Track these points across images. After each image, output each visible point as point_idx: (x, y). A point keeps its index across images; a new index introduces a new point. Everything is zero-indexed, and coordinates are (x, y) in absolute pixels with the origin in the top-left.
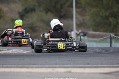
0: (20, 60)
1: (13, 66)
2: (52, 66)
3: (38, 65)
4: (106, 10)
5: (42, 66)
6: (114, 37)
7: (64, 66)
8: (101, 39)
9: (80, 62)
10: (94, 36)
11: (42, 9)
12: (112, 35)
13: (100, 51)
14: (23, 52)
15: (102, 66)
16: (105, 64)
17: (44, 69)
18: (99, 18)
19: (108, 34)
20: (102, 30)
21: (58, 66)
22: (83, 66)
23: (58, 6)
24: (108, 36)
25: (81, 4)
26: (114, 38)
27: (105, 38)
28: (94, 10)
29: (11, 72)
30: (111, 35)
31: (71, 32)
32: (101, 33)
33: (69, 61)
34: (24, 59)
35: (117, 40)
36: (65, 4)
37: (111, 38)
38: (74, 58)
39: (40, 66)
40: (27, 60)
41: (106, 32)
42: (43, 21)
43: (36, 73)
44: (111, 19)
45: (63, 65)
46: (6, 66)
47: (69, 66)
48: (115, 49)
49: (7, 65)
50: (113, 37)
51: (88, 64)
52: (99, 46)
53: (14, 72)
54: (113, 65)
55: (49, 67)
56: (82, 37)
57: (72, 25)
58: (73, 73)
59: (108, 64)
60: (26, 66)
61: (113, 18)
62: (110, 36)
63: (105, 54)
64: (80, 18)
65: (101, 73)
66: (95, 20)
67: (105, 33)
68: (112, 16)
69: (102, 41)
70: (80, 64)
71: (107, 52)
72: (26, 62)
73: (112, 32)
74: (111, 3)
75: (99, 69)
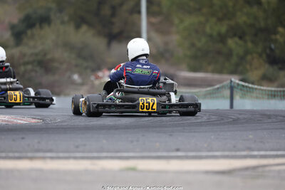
0: (14, 140)
2: (90, 155)
3: (57, 152)
4: (220, 20)
5: (67, 155)
6: (238, 84)
7: (119, 154)
8: (209, 89)
9: (158, 144)
10: (190, 83)
11: (66, 18)
12: (235, 80)
13: (205, 118)
14: (22, 122)
15: (211, 154)
16: (217, 151)
17: (72, 161)
18: (204, 40)
19: (225, 77)
20: (210, 68)
21: (104, 154)
22: (165, 154)
23: (106, 11)
24: (225, 83)
25: (159, 5)
26: (239, 87)
27: (218, 88)
28: (190, 20)
30: (233, 80)
32: (208, 76)
33: (132, 142)
34: (23, 138)
35: (246, 91)
36: (121, 5)
37: (232, 88)
38: (143, 136)
39: (61, 155)
40: (32, 140)
41: (220, 72)
42: (68, 46)
43: (52, 171)
44: (232, 43)
45: (118, 152)
47: (131, 154)
48: (240, 114)
50: (236, 85)
51: (178, 150)
54: (238, 153)
55: (83, 158)
58: (142, 171)
59: (224, 150)
60: (30, 155)
61: (237, 39)
62: (229, 82)
63: (217, 124)
64: (158, 39)
65: (207, 172)
66: (193, 45)
67: (217, 76)
68: (235, 35)
69: (210, 94)
70: (158, 150)
72: (28, 145)
73: (233, 72)
74: (231, 4)
75: (204, 161)
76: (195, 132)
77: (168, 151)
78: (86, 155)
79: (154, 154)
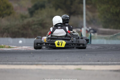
0: (30, 57)
1: (23, 63)
2: (62, 63)
3: (48, 62)
4: (116, 6)
5: (52, 63)
7: (74, 63)
8: (111, 35)
9: (90, 59)
10: (104, 33)
11: (52, 6)
13: (110, 47)
15: (112, 63)
16: (115, 62)
17: (54, 66)
18: (109, 15)
19: (118, 30)
21: (68, 63)
22: (93, 63)
23: (69, 3)
27: (115, 35)
28: (104, 7)
29: (20, 69)
31: (81, 28)
32: (112, 30)
33: (79, 58)
34: (33, 56)
38: (84, 55)
39: (49, 63)
40: (37, 57)
41: (117, 28)
45: (73, 62)
46: (15, 63)
47: (79, 63)
49: (17, 62)
51: (98, 61)
52: (109, 43)
53: (23, 70)
55: (58, 64)
56: (92, 34)
57: (82, 22)
58: (83, 70)
59: (118, 62)
60: (36, 63)
63: (115, 51)
64: (90, 14)
65: (111, 71)
66: (105, 17)
67: (115, 30)
69: (112, 38)
70: (90, 61)
72: (36, 59)
75: (109, 66)
76: (106, 54)
78: (60, 63)
79: (89, 63)
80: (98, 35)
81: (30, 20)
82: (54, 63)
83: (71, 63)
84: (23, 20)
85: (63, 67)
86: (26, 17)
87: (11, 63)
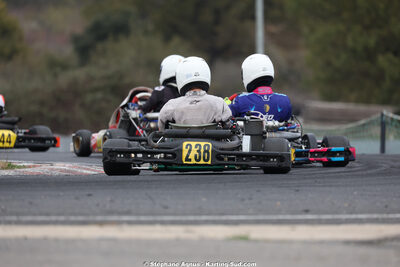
0: (77, 198)
1: (53, 218)
2: (184, 218)
3: (138, 214)
4: (367, 28)
5: (151, 218)
6: (392, 119)
7: (224, 218)
8: (351, 125)
9: (279, 203)
10: (324, 118)
11: (150, 27)
12: (388, 113)
14: (89, 172)
15: (353, 216)
16: (361, 213)
17: (158, 228)
18: (344, 57)
19: (373, 108)
20: (353, 96)
21: (204, 218)
22: (288, 217)
23: (207, 16)
24: (374, 117)
26: (394, 124)
27: (364, 125)
28: (325, 29)
29: (45, 239)
30: (385, 112)
32: (351, 107)
33: (243, 200)
34: (90, 195)
36: (228, 7)
37: (383, 125)
38: (258, 191)
39: (143, 218)
40: (103, 198)
41: (367, 101)
43: (129, 242)
44: (383, 60)
45: (223, 214)
46: (29, 218)
47: (242, 217)
48: (395, 161)
49: (35, 215)
50: (389, 121)
51: (307, 211)
53: (57, 240)
54: (391, 216)
55: (173, 223)
58: (256, 241)
59: (370, 212)
60: (99, 218)
61: (390, 56)
62: (379, 115)
63: (362, 176)
65: (347, 243)
66: (329, 64)
67: (362, 108)
68: (388, 49)
69: (352, 132)
70: (279, 212)
71: (369, 172)
72: (98, 205)
73: (386, 102)
74: (382, 6)
75: (342, 227)
76: (331, 186)
77: (293, 213)
78: (178, 218)
79: (275, 217)
80: (306, 122)
81: (80, 74)
82: (159, 218)
83: (217, 218)
84: (56, 75)
85: (188, 231)
86: (65, 67)
87: (14, 218)
